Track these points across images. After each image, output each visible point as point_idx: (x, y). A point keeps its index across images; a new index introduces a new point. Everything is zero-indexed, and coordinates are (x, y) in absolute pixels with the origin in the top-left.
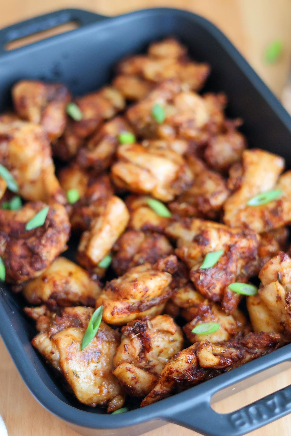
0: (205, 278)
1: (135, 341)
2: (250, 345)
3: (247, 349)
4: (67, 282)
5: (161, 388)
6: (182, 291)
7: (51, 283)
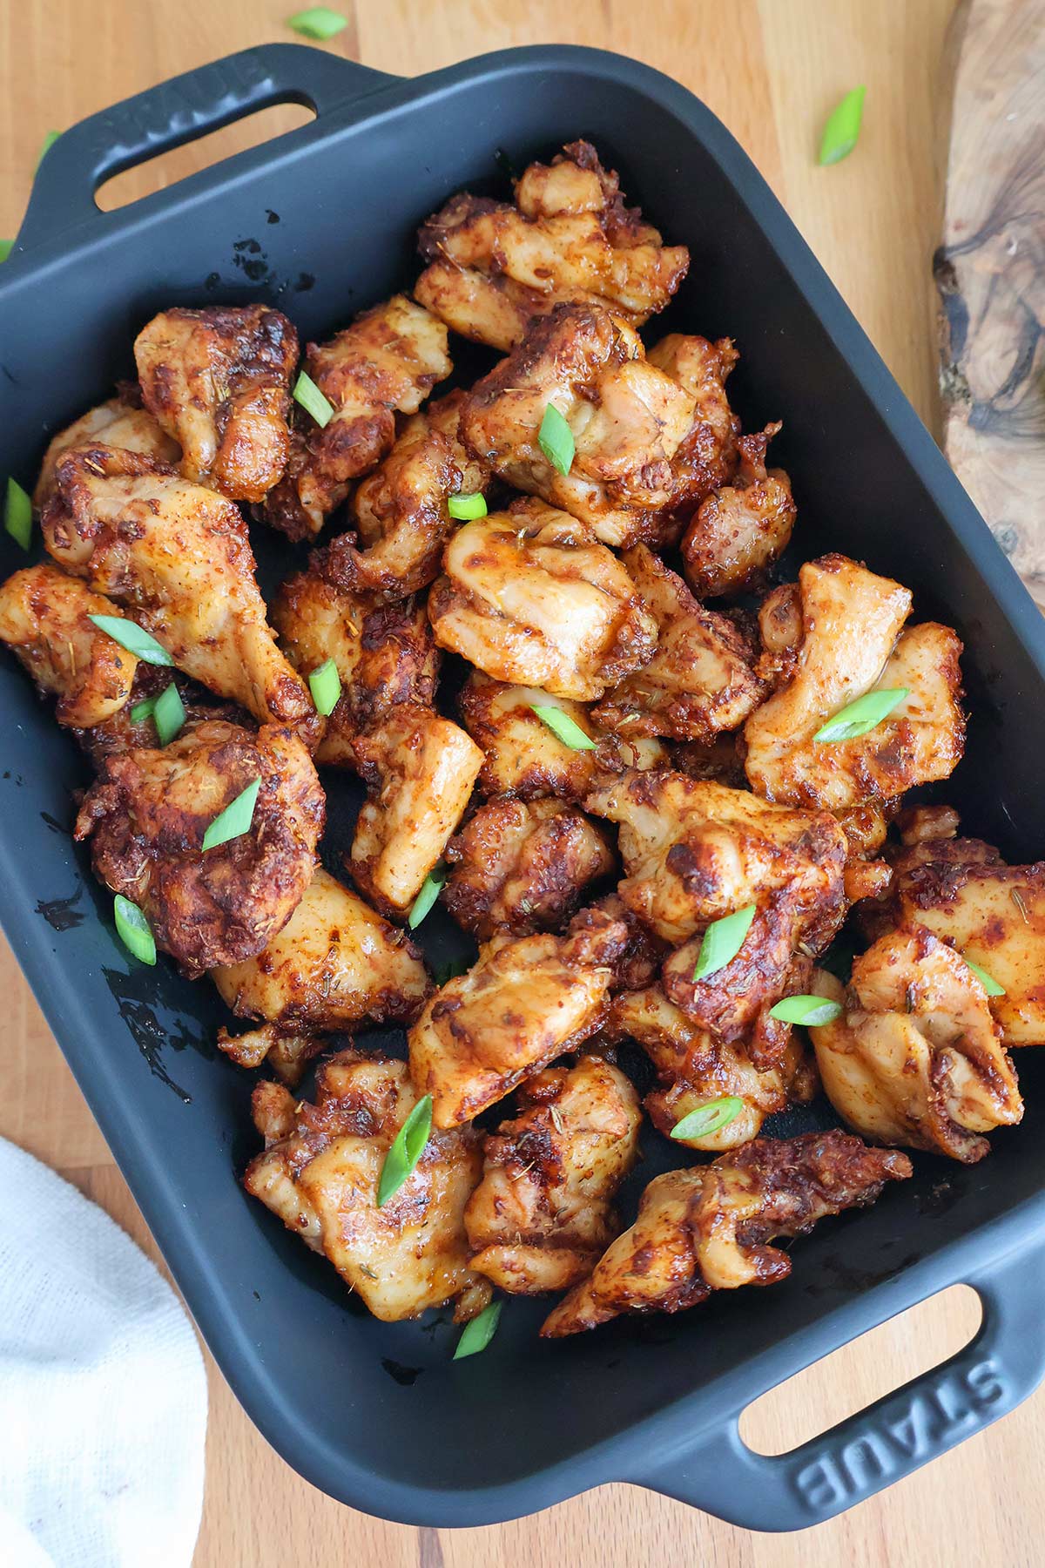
0: (708, 996)
1: (521, 1188)
2: (828, 1178)
3: (819, 1188)
4: (326, 975)
5: (596, 1313)
6: (637, 1001)
7: (283, 979)
